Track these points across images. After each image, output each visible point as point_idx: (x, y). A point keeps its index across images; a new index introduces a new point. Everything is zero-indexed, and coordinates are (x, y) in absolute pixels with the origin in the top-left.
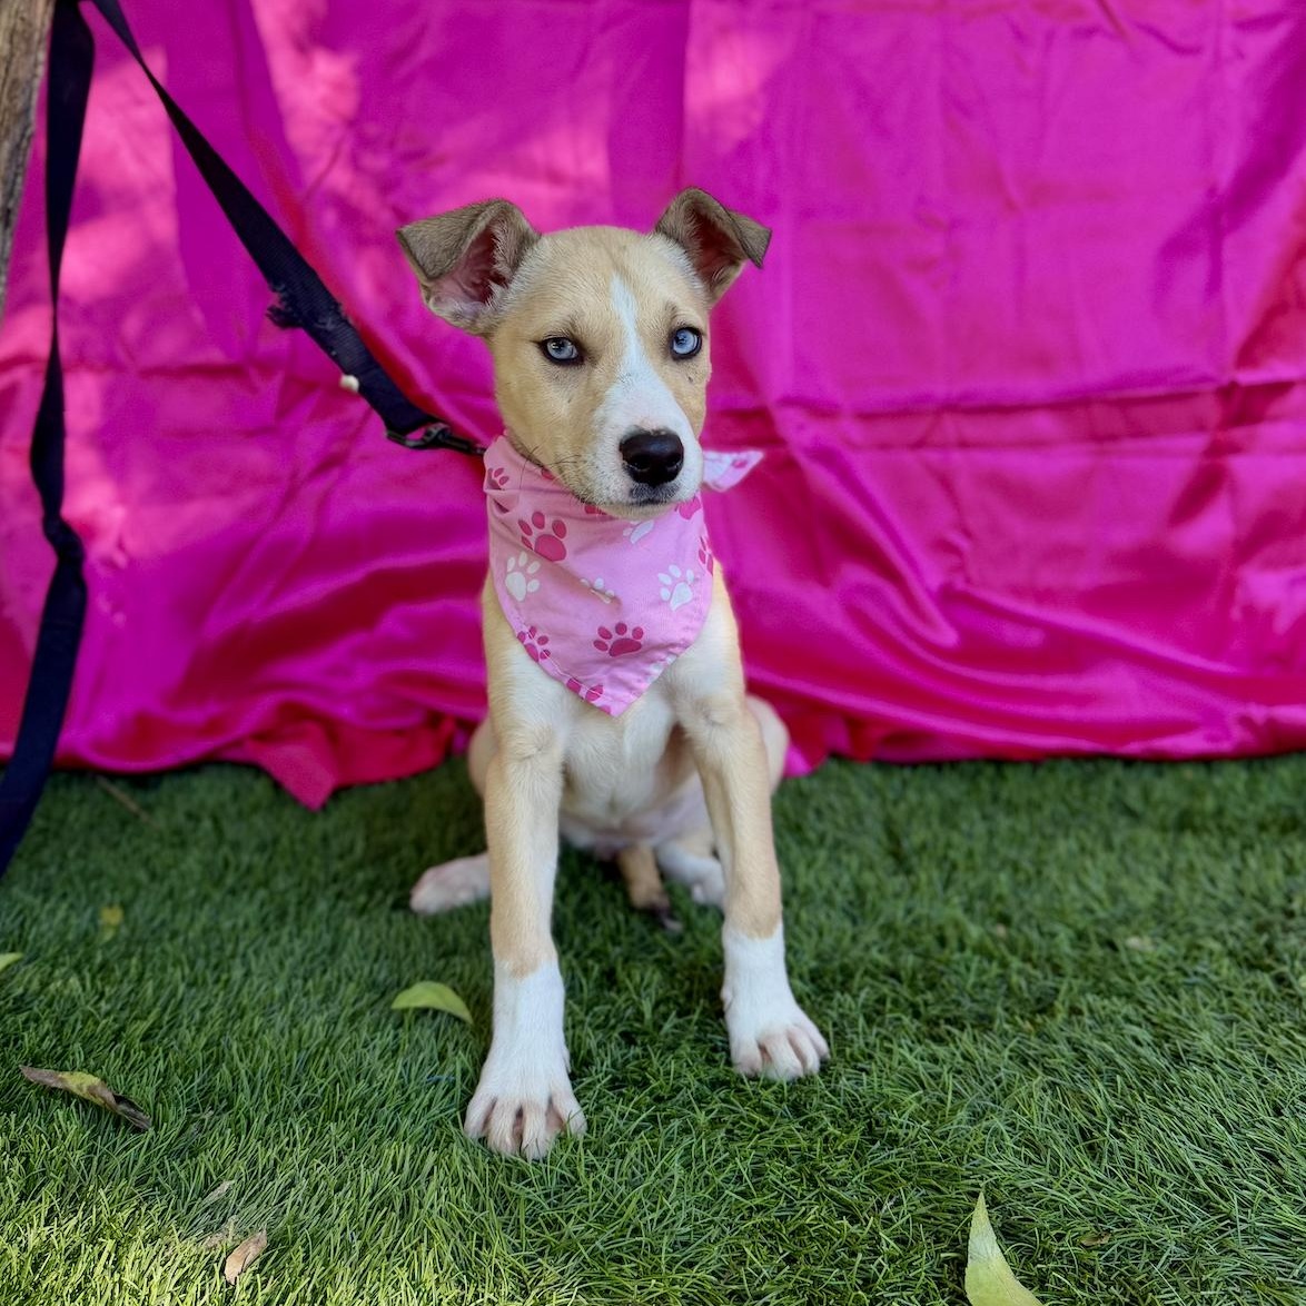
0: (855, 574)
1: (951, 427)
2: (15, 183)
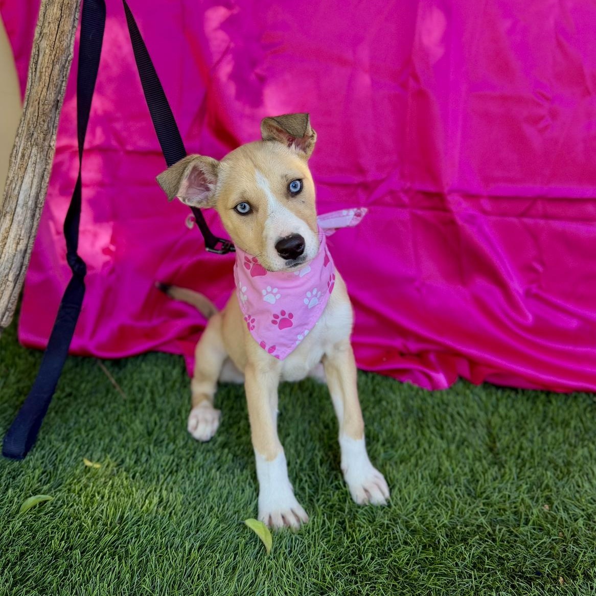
1: (541, 207)
2: (61, 86)
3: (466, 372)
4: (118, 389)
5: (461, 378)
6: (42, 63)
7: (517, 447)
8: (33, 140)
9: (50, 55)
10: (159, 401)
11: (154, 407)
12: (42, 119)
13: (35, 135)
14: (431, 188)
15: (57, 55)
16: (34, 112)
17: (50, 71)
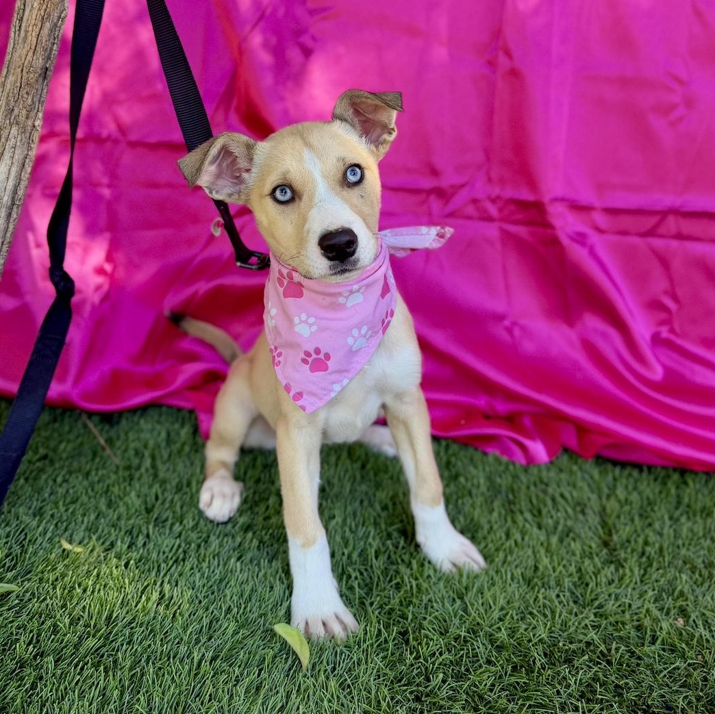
0: (592, 323)
1: (672, 224)
2: (51, 49)
3: (573, 442)
4: (108, 451)
5: (566, 450)
6: (28, 20)
7: (641, 540)
8: (13, 118)
9: (39, 9)
10: (162, 468)
11: (156, 476)
12: (25, 92)
13: (16, 111)
14: (527, 195)
15: (48, 10)
16: (16, 82)
17: (37, 30)
